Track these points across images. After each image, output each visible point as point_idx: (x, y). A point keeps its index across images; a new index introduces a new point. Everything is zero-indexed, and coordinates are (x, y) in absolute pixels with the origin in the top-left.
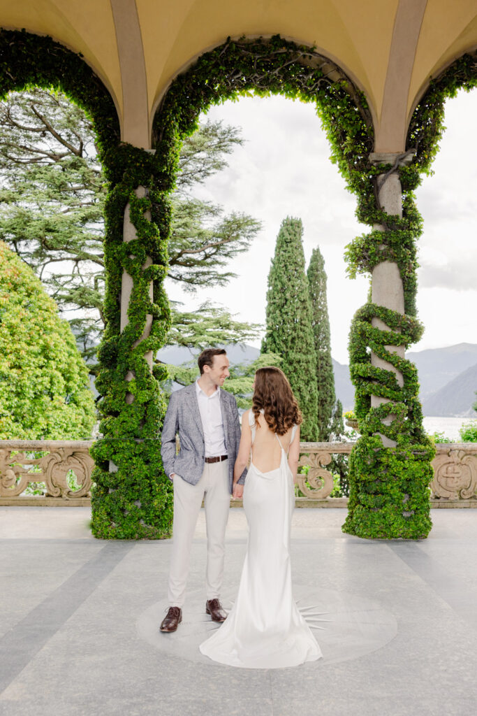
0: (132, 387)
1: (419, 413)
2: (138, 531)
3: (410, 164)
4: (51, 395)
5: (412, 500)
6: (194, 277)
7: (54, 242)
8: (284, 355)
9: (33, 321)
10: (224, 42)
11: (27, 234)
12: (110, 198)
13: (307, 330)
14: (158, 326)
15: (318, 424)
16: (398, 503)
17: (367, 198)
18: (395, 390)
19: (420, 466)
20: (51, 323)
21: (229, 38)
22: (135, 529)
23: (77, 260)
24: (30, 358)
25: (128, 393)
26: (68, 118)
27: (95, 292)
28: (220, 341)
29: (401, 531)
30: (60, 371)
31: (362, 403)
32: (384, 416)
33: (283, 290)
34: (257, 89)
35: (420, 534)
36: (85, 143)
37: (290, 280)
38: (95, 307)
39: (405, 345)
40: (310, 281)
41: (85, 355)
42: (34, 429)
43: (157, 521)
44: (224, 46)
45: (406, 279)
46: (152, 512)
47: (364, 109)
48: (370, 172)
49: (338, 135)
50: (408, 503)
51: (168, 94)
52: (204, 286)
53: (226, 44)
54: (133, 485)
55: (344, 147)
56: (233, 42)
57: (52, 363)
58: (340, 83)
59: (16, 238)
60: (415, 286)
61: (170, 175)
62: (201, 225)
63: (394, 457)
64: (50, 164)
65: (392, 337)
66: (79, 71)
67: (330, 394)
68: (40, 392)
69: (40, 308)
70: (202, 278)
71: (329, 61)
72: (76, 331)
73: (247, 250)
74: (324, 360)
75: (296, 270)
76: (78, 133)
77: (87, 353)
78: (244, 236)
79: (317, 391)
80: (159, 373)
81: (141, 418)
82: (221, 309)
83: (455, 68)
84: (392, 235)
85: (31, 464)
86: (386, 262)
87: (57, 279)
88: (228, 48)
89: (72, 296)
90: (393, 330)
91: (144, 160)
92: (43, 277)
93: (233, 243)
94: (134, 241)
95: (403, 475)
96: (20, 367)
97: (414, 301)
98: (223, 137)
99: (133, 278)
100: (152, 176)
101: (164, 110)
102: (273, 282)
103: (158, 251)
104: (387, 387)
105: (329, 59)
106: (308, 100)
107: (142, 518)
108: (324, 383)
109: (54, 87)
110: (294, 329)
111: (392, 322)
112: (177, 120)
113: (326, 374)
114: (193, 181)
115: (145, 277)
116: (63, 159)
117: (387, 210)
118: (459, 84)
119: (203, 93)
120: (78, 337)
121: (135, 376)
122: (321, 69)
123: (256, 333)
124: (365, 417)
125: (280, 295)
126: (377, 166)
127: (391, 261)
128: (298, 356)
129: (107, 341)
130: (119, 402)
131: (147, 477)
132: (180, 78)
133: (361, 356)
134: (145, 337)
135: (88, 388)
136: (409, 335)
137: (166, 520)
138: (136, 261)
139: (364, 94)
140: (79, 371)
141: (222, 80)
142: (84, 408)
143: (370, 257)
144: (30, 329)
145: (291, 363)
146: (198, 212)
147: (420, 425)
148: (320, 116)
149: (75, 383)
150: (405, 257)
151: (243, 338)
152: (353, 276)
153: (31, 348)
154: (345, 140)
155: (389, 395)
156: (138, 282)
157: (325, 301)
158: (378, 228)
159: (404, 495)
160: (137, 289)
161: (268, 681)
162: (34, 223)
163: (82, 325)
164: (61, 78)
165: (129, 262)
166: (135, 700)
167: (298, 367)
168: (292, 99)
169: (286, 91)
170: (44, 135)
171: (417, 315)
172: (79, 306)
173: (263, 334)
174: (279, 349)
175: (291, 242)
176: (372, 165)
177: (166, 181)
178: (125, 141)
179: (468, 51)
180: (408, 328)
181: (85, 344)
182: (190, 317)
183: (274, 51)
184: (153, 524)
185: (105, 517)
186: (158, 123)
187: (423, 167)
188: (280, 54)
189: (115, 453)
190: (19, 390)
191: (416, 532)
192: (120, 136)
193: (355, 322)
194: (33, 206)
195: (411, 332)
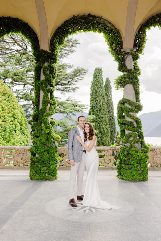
0: (43, 128)
1: (142, 136)
2: (45, 177)
3: (135, 52)
4: (15, 131)
5: (141, 167)
6: (64, 89)
7: (17, 79)
8: (97, 115)
9: (10, 106)
10: (72, 17)
11: (8, 77)
12: (36, 67)
13: (105, 106)
14: (52, 107)
15: (110, 140)
16: (136, 168)
17: (121, 63)
18: (133, 128)
19: (144, 154)
20: (15, 106)
21: (74, 15)
22: (44, 177)
23: (24, 85)
24: (8, 118)
25: (42, 130)
26: (22, 39)
27: (31, 95)
28: (74, 111)
29: (138, 178)
30: (19, 122)
31: (122, 132)
32: (130, 137)
33: (96, 93)
34: (83, 30)
35: (145, 179)
36: (27, 46)
37: (98, 89)
38: (30, 100)
39: (137, 112)
40: (106, 89)
41: (27, 117)
42: (9, 143)
43: (52, 174)
44: (72, 18)
45: (136, 90)
46: (50, 171)
47: (119, 35)
48: (122, 55)
49: (111, 43)
50: (140, 168)
51: (55, 33)
52: (68, 92)
53: (73, 17)
54: (44, 161)
55: (113, 47)
56: (75, 17)
57: (16, 120)
58: (111, 27)
59: (4, 78)
60: (139, 92)
61: (56, 58)
62: (67, 72)
63: (134, 151)
64: (16, 53)
65: (132, 109)
66: (27, 28)
67: (114, 129)
68: (12, 130)
69: (12, 101)
70: (67, 89)
71: (107, 21)
72: (24, 108)
73: (83, 79)
74: (111, 117)
75: (100, 85)
76: (25, 43)
77: (28, 116)
78: (82, 75)
79: (109, 128)
80: (52, 123)
81: (46, 138)
82: (74, 100)
83: (149, 21)
84: (130, 75)
85: (9, 154)
86: (129, 84)
87: (18, 91)
88: (74, 18)
89: (23, 97)
90: (132, 107)
91: (47, 54)
92: (13, 91)
93: (78, 77)
94: (44, 80)
95: (138, 158)
96: (5, 121)
97: (139, 97)
98: (74, 42)
99: (44, 92)
100: (50, 59)
101: (53, 38)
102: (92, 90)
103: (51, 83)
104: (131, 127)
105: (107, 20)
106: (100, 33)
107: (47, 173)
108: (112, 125)
109: (19, 33)
110: (100, 106)
111: (131, 104)
112: (57, 41)
113: (113, 122)
114: (64, 57)
115: (48, 92)
116: (20, 51)
117: (128, 67)
118: (151, 25)
119: (66, 32)
120: (25, 111)
121: (44, 124)
122: (104, 23)
123: (87, 108)
124: (123, 137)
125: (95, 94)
126: (124, 53)
127: (130, 84)
128: (102, 116)
129: (35, 113)
130: (39, 133)
131: (48, 159)
132: (58, 28)
133: (121, 116)
134: (47, 111)
135: (28, 128)
136: (138, 109)
137: (55, 174)
138: (44, 87)
139: (119, 30)
140: (25, 122)
141: (72, 28)
142: (27, 135)
143: (123, 83)
144: (9, 108)
145: (99, 118)
146: (66, 67)
147: (143, 140)
148: (104, 37)
149: (24, 126)
150: (135, 82)
151: (82, 110)
152: (118, 89)
153: (9, 115)
154: (113, 45)
155: (131, 129)
156: (45, 93)
157: (111, 96)
158: (125, 73)
159: (138, 165)
160: (45, 96)
161: (89, 226)
162: (11, 73)
163: (26, 107)
164: (21, 30)
165: (42, 87)
166: (45, 230)
167: (102, 120)
168: (95, 33)
169: (93, 30)
170: (14, 44)
171: (140, 102)
172: (25, 100)
173: (89, 108)
174: (95, 113)
175: (98, 76)
176: (122, 53)
177: (54, 60)
178: (41, 49)
179: (153, 15)
180: (137, 106)
181: (27, 113)
182: (63, 103)
183: (89, 18)
184: (51, 175)
185: (34, 172)
186: (52, 43)
187: (140, 52)
188: (91, 19)
189: (38, 150)
190: (5, 129)
191: (143, 178)
192: (39, 47)
193: (119, 105)
194: (10, 67)
195: (139, 108)
